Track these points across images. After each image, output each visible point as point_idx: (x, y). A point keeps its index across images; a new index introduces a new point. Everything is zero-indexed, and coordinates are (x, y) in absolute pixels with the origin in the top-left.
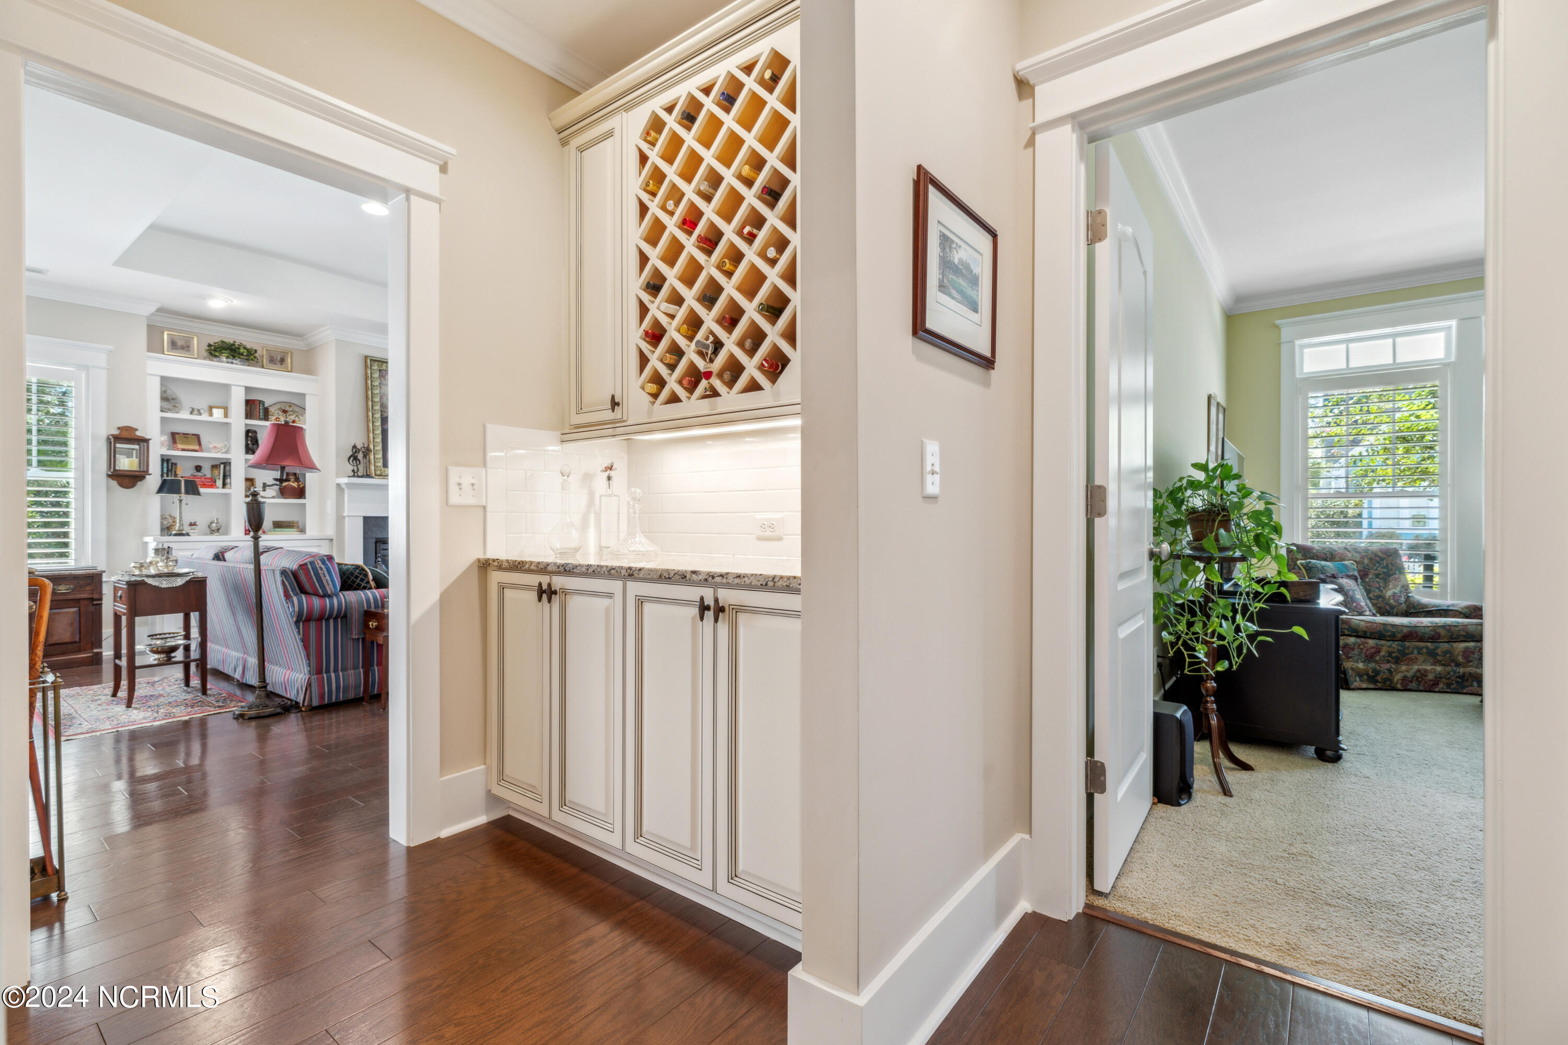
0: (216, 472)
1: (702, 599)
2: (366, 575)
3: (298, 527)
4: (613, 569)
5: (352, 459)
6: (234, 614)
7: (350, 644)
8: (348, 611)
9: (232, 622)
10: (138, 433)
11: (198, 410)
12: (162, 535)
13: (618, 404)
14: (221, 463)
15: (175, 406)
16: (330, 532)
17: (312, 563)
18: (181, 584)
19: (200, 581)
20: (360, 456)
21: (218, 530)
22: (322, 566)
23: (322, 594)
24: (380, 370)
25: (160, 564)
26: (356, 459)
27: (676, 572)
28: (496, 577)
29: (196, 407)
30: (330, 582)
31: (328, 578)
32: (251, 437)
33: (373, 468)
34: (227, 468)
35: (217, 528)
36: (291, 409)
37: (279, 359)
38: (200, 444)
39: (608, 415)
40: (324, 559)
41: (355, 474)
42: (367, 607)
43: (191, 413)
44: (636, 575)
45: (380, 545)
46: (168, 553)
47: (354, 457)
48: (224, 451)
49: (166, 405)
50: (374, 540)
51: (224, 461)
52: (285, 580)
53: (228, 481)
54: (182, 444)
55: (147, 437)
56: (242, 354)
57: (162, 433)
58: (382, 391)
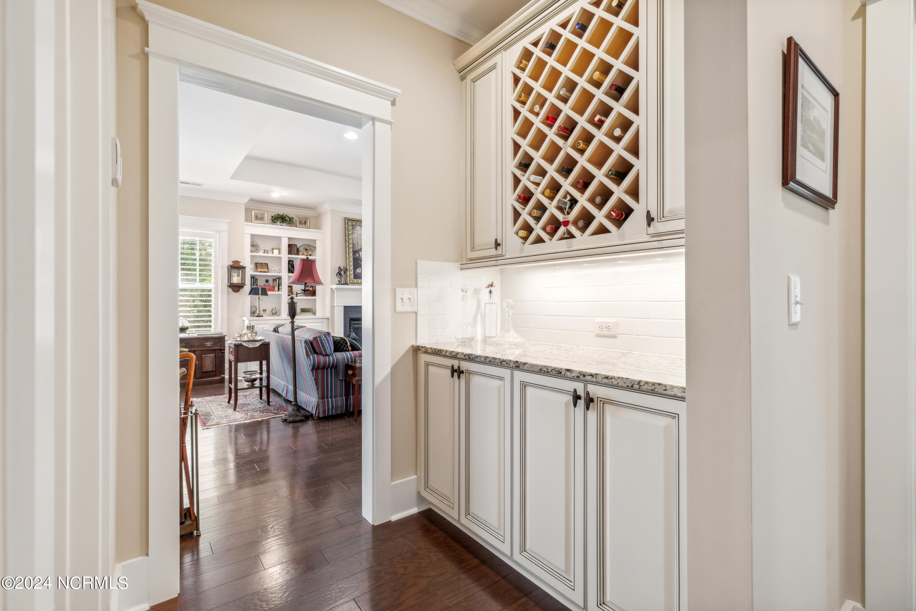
0: (275, 283)
1: (575, 391)
2: (346, 343)
3: (312, 312)
4: (504, 361)
5: (338, 274)
6: (282, 362)
7: (338, 382)
8: (337, 364)
9: (281, 366)
10: (241, 264)
11: (267, 251)
12: (251, 316)
13: (499, 245)
14: (277, 278)
15: (257, 249)
16: (328, 315)
17: (320, 337)
18: (258, 346)
19: (267, 344)
20: (342, 273)
21: (276, 313)
22: (325, 339)
23: (324, 354)
24: (352, 225)
25: (249, 335)
26: (340, 274)
27: (553, 368)
28: (424, 358)
29: (266, 249)
30: (329, 348)
31: (328, 345)
32: (291, 264)
33: (348, 279)
34: (280, 280)
35: (275, 312)
36: (309, 248)
37: (304, 222)
38: (268, 269)
39: (493, 252)
40: (325, 334)
41: (340, 283)
42: (347, 362)
43: (264, 253)
44: (521, 368)
45: (352, 322)
46: (252, 329)
47: (339, 274)
48: (278, 272)
49: (253, 249)
50: (349, 319)
51: (279, 277)
52: (306, 346)
53: (280, 287)
54: (260, 269)
55: (245, 266)
56: (287, 221)
57: (251, 264)
58: (353, 237)
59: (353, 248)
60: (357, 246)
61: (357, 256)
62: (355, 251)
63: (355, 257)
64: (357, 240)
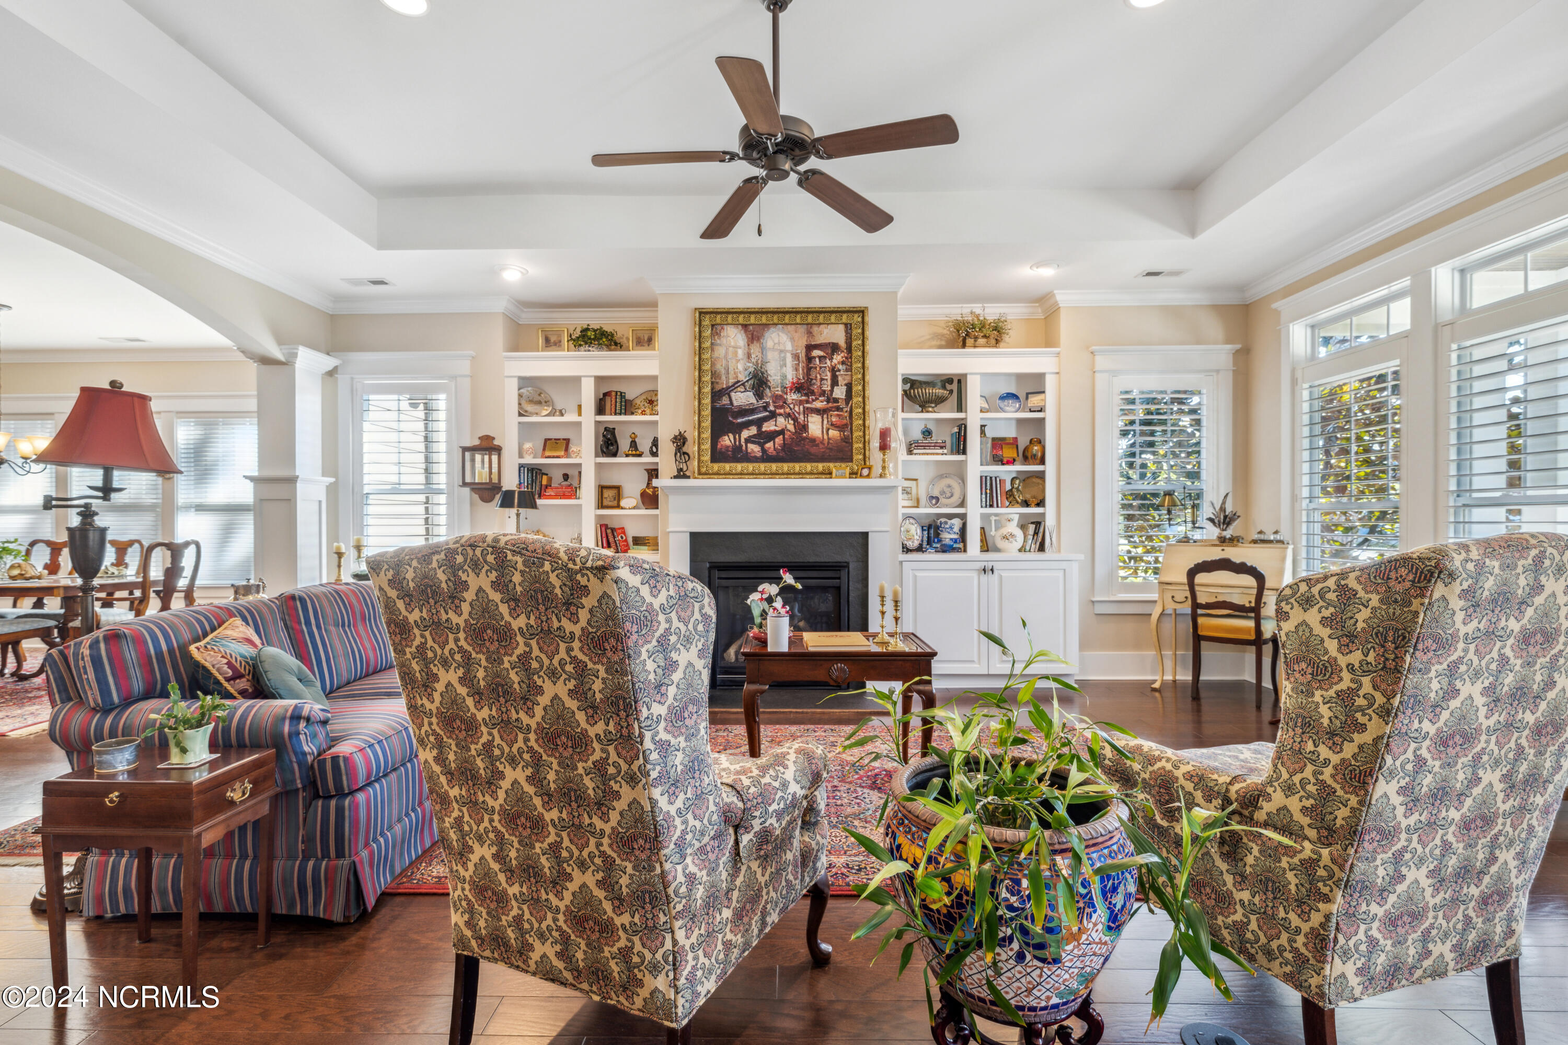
3: (653, 545)
10: (496, 442)
11: (561, 411)
29: (560, 408)
32: (608, 436)
33: (695, 463)
36: (656, 398)
37: (645, 337)
38: (567, 450)
43: (559, 415)
53: (579, 490)
54: (550, 450)
55: (502, 446)
57: (521, 440)
58: (716, 354)
59: (712, 383)
60: (724, 377)
61: (724, 402)
62: (720, 391)
63: (718, 405)
64: (724, 362)
